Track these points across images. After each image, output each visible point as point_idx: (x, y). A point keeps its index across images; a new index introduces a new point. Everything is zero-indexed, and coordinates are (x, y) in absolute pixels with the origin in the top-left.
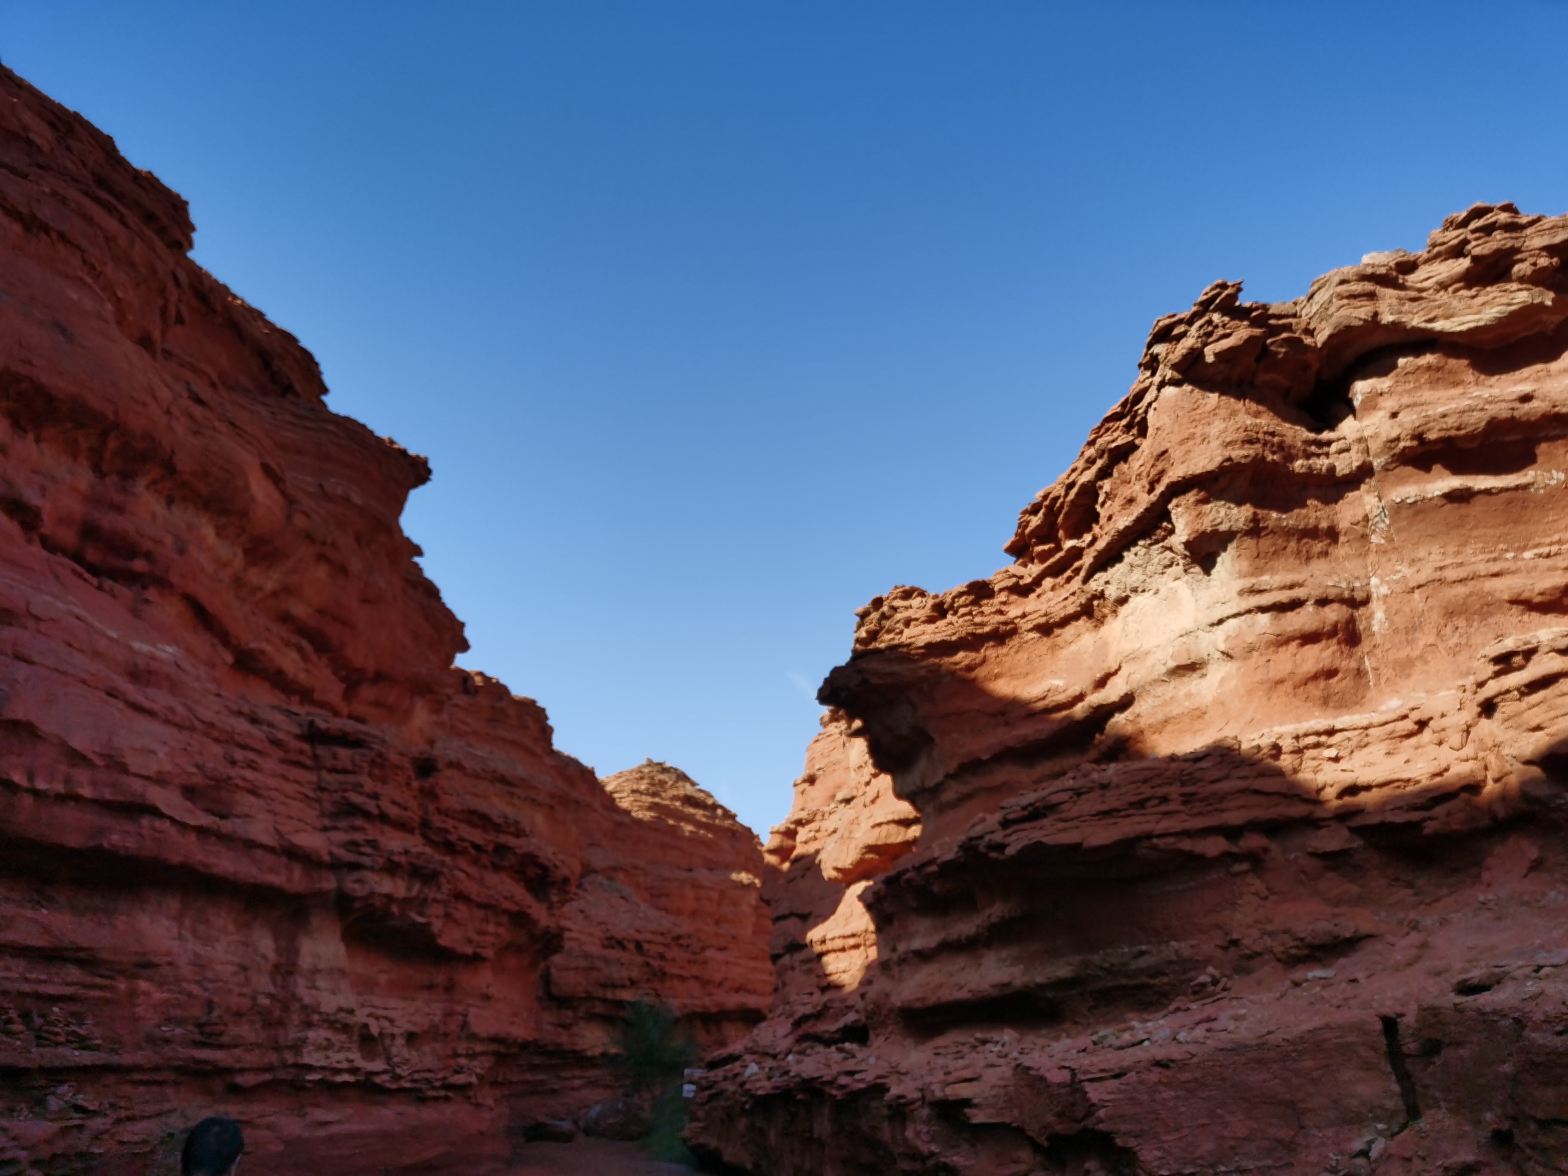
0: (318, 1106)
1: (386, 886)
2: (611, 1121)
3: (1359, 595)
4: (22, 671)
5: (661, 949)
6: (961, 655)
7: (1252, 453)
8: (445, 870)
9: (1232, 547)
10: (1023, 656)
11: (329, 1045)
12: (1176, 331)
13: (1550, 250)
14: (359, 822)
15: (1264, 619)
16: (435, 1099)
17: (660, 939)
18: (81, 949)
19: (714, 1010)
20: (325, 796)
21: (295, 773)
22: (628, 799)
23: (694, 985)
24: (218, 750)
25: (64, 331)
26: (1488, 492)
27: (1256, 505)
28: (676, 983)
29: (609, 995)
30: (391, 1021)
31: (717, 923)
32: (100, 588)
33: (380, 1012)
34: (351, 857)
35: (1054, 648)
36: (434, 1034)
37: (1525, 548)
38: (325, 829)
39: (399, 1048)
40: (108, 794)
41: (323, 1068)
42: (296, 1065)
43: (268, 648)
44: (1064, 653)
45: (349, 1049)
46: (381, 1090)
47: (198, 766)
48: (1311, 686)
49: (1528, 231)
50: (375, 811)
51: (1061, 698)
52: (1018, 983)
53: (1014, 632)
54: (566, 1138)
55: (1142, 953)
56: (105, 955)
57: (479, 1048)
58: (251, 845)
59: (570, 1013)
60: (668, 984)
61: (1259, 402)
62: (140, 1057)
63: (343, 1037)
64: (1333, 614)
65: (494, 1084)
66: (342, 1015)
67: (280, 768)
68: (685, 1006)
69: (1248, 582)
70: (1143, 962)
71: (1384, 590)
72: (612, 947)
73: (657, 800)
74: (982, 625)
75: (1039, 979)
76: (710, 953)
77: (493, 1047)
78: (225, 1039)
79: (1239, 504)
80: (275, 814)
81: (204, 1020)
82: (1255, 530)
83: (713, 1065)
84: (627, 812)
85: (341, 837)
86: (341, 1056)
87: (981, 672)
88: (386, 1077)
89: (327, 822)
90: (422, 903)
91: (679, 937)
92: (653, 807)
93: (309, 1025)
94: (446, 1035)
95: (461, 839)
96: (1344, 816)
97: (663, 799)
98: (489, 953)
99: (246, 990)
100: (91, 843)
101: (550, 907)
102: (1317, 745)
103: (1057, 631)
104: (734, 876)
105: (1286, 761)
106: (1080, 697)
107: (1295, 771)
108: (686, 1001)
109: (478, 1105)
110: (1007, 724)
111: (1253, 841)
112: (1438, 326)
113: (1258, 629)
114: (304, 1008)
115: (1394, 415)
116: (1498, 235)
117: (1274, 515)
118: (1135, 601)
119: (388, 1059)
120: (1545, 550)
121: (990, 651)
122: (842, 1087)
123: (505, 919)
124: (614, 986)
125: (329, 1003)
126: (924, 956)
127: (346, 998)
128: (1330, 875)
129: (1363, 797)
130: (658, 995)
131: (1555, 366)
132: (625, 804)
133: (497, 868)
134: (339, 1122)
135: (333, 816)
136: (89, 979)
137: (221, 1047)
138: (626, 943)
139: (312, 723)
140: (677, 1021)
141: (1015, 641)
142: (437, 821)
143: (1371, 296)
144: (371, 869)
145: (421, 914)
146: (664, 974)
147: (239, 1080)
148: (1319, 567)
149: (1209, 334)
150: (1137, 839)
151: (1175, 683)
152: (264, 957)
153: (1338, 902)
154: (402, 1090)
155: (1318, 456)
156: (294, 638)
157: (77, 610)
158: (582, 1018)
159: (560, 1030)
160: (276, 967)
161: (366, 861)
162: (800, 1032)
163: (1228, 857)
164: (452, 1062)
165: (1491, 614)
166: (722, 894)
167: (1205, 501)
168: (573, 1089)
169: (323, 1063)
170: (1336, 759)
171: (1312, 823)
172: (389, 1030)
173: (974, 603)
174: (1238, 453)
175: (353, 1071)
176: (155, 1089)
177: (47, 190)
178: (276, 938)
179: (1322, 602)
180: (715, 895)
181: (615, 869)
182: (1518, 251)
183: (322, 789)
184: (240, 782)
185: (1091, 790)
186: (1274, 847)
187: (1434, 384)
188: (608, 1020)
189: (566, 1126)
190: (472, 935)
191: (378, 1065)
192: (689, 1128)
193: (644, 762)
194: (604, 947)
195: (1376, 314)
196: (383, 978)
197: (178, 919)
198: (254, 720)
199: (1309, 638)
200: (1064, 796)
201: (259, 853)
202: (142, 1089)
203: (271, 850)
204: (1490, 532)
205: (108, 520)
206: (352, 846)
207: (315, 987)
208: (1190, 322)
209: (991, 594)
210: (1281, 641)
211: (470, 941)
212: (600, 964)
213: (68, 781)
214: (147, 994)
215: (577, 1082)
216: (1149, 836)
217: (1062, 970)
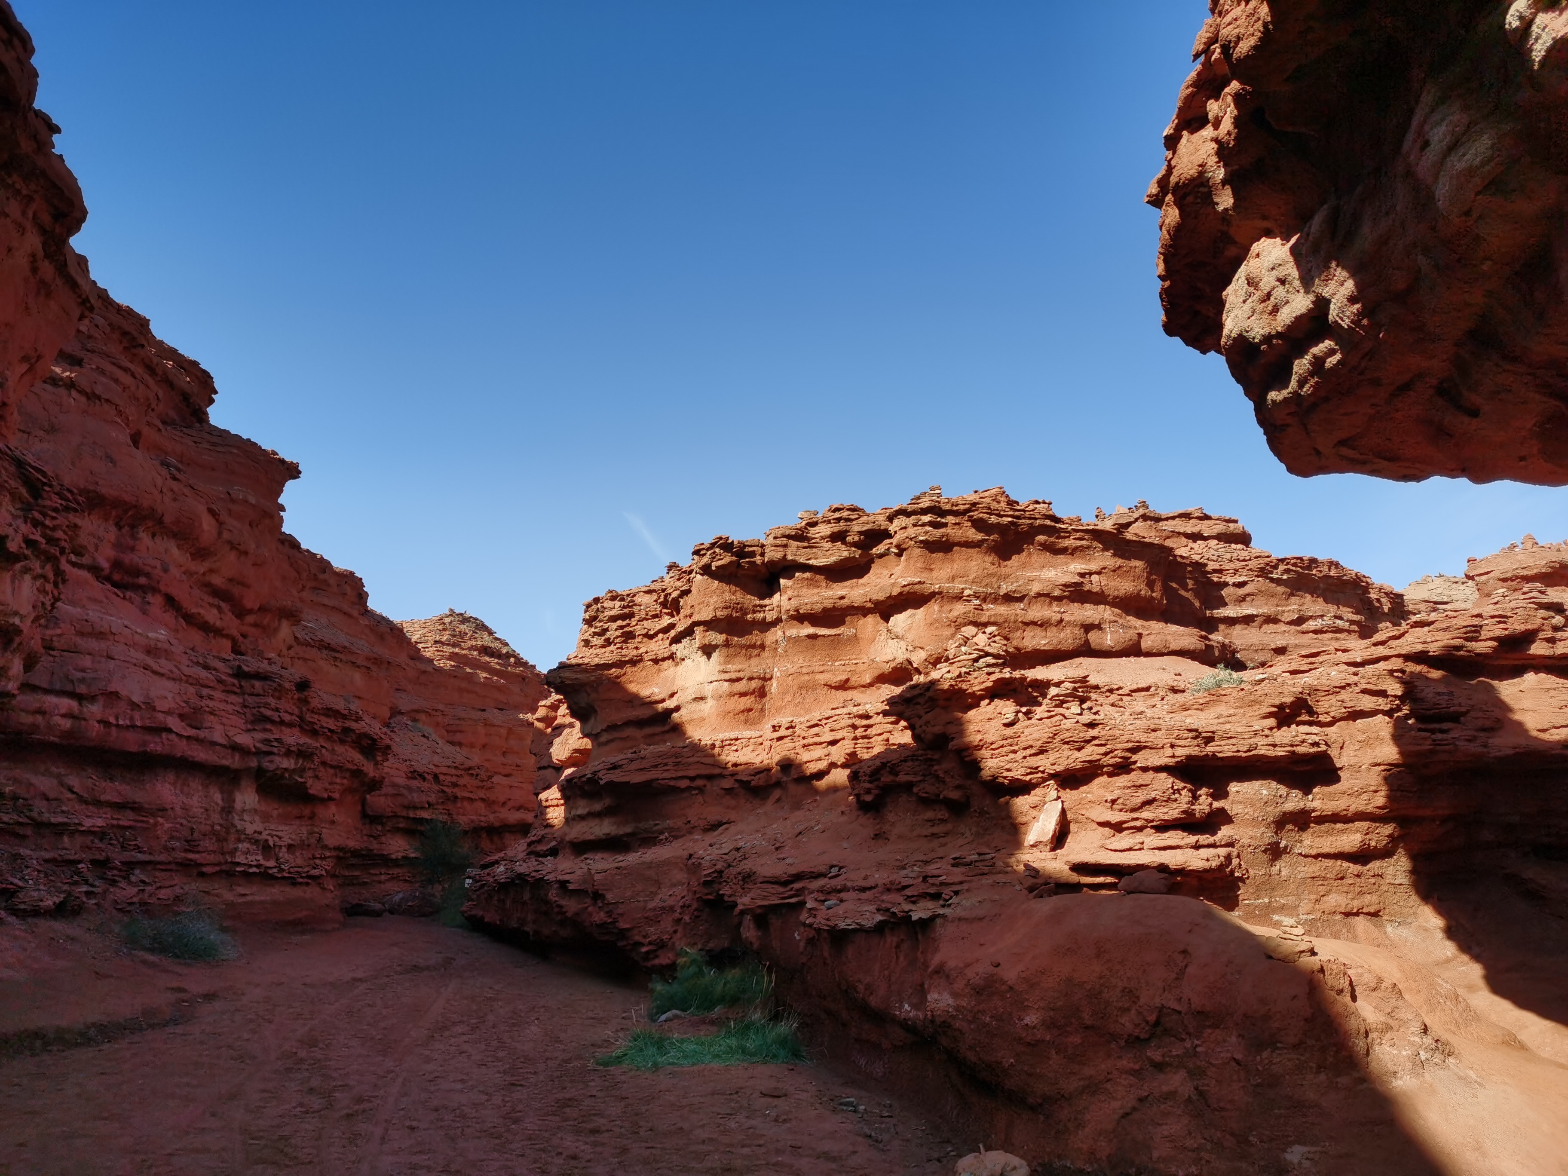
0: (239, 885)
1: (287, 763)
2: (410, 903)
3: (768, 676)
4: (112, 664)
5: (454, 779)
6: (614, 670)
7: (725, 614)
8: (317, 752)
9: (717, 651)
10: (644, 673)
11: (248, 852)
12: (702, 552)
13: (860, 533)
14: (268, 726)
15: (726, 684)
16: (301, 883)
17: (454, 772)
18: (135, 803)
19: (497, 824)
20: (247, 711)
21: (232, 698)
22: (431, 649)
23: (480, 805)
24: (192, 690)
25: (112, 461)
26: (824, 636)
27: (727, 634)
28: (465, 804)
29: (412, 815)
30: (280, 838)
31: (504, 754)
32: (124, 598)
33: (275, 833)
34: (266, 749)
35: (659, 671)
36: (303, 845)
37: (836, 661)
38: (248, 731)
39: (283, 854)
40: (148, 723)
41: (245, 864)
42: (232, 863)
43: (202, 612)
44: (663, 674)
45: (257, 854)
46: (272, 877)
47: (185, 702)
48: (740, 715)
49: (855, 522)
50: (278, 719)
51: (657, 698)
52: (613, 833)
53: (641, 660)
54: (377, 914)
55: (657, 824)
56: (147, 806)
57: (328, 854)
58: (213, 744)
59: (380, 828)
60: (459, 805)
61: (736, 586)
62: (162, 858)
63: (254, 847)
64: (754, 684)
65: (334, 876)
66: (256, 835)
67: (222, 696)
68: (472, 821)
69: (721, 668)
70: (656, 828)
71: (778, 674)
72: (415, 778)
73: (457, 650)
74: (625, 656)
75: (621, 833)
76: (496, 779)
77: (334, 853)
78: (200, 848)
79: (721, 633)
80: (224, 725)
81: (190, 838)
82: (727, 645)
83: (484, 867)
84: (431, 661)
85: (259, 736)
86: (253, 858)
87: (623, 679)
88: (275, 870)
89: (249, 726)
90: (303, 770)
91: (470, 768)
92: (452, 657)
93: (239, 840)
94: (309, 846)
95: (322, 727)
96: (733, 775)
97: (463, 649)
98: (336, 795)
99: (209, 822)
100: (142, 749)
101: (376, 763)
102: (730, 745)
103: (661, 663)
104: (521, 716)
105: (717, 750)
106: (663, 701)
107: (719, 755)
108: (474, 817)
109: (324, 889)
110: (632, 707)
111: (699, 783)
112: (811, 562)
113: (724, 689)
114: (237, 831)
115: (790, 599)
116: (842, 523)
117: (736, 639)
118: (687, 661)
119: (277, 860)
120: (843, 662)
121: (628, 669)
122: (533, 877)
123: (347, 775)
124: (415, 808)
125: (250, 829)
126: (582, 818)
127: (258, 826)
128: (728, 797)
129: (739, 768)
130: (450, 814)
131: (861, 581)
132: (428, 654)
133: (342, 742)
134: (251, 894)
135: (252, 722)
136: (137, 818)
137: (198, 852)
138: (426, 775)
139: (239, 667)
140: (466, 832)
141: (641, 665)
142: (308, 717)
143: (785, 546)
144: (279, 754)
145: (301, 777)
146: (456, 797)
147: (204, 869)
148: (754, 661)
149: (714, 558)
150: (652, 781)
151: (696, 704)
152: (217, 804)
153: (728, 807)
154: (284, 878)
155: (760, 612)
156: (216, 601)
157: (126, 623)
158: (389, 831)
159: (372, 839)
160: (223, 809)
161: (275, 750)
162: (529, 850)
163: (689, 788)
164: (311, 862)
165: (816, 689)
166: (510, 731)
167: (707, 631)
168: (380, 882)
169: (245, 861)
170: (737, 751)
171: (721, 776)
172: (280, 843)
173: (624, 642)
174: (720, 614)
175: (258, 866)
176: (168, 874)
177: (94, 367)
178: (222, 792)
179: (751, 679)
180: (503, 732)
181: (417, 711)
182: (849, 531)
183: (245, 707)
184: (207, 709)
185: (637, 759)
186: (709, 785)
187: (809, 586)
188: (409, 833)
189: (378, 906)
190: (327, 786)
191: (271, 863)
192: (466, 906)
193: (447, 612)
194: (408, 778)
195: (785, 555)
196: (275, 813)
197: (174, 784)
198: (206, 667)
199: (742, 695)
200: (625, 762)
201: (217, 747)
202: (163, 874)
203: (224, 746)
204: (823, 652)
205: (127, 558)
206: (267, 742)
207: (243, 820)
208: (708, 549)
209: (634, 637)
210: (732, 695)
211: (326, 790)
212: (405, 792)
213: (132, 718)
214: (162, 824)
215: (383, 877)
216: (658, 779)
217: (628, 829)
